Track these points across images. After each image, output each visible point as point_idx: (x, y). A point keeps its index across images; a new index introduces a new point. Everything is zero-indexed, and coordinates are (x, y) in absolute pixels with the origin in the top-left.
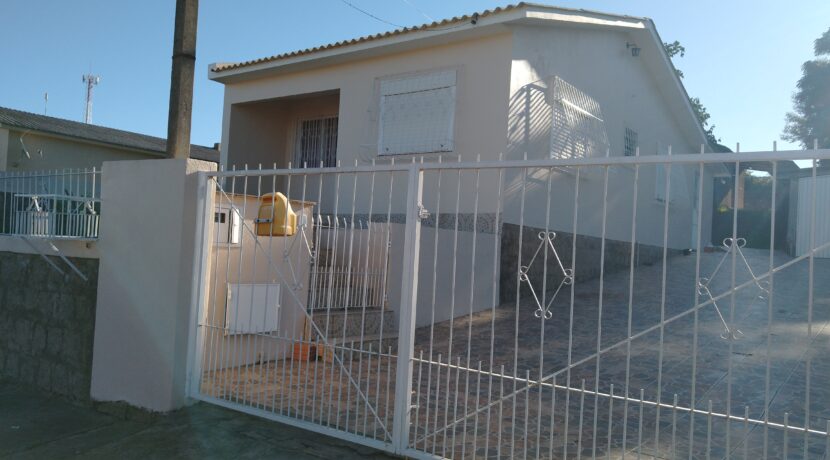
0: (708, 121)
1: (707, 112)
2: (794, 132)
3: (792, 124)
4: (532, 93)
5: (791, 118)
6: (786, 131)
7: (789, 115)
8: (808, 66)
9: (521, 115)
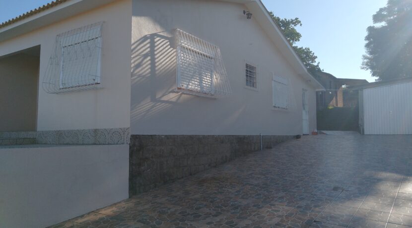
0: (316, 60)
1: (315, 55)
2: (367, 65)
3: (366, 61)
4: (156, 40)
5: (365, 57)
6: (363, 65)
7: (364, 56)
8: (370, 29)
9: (146, 56)
